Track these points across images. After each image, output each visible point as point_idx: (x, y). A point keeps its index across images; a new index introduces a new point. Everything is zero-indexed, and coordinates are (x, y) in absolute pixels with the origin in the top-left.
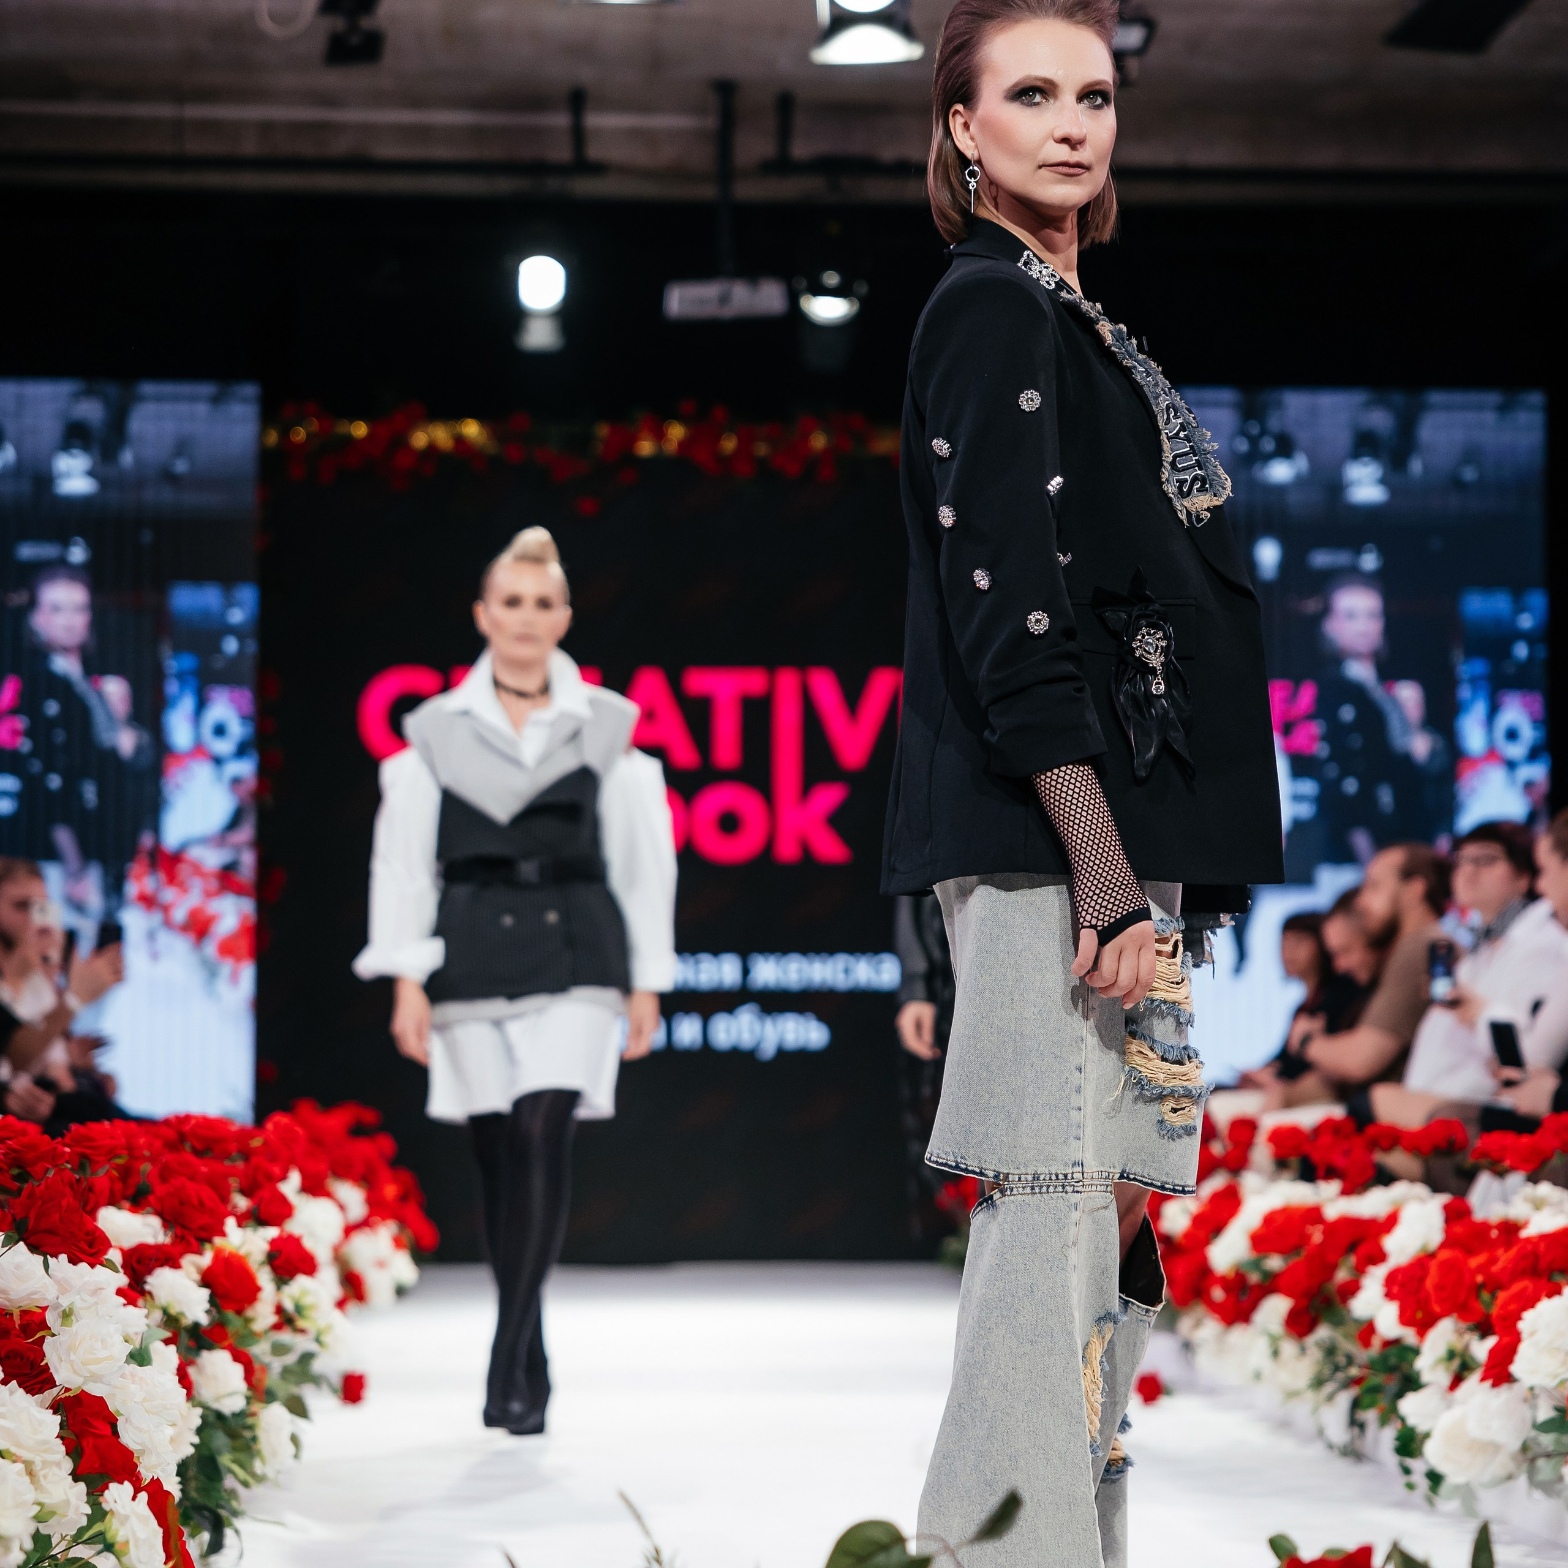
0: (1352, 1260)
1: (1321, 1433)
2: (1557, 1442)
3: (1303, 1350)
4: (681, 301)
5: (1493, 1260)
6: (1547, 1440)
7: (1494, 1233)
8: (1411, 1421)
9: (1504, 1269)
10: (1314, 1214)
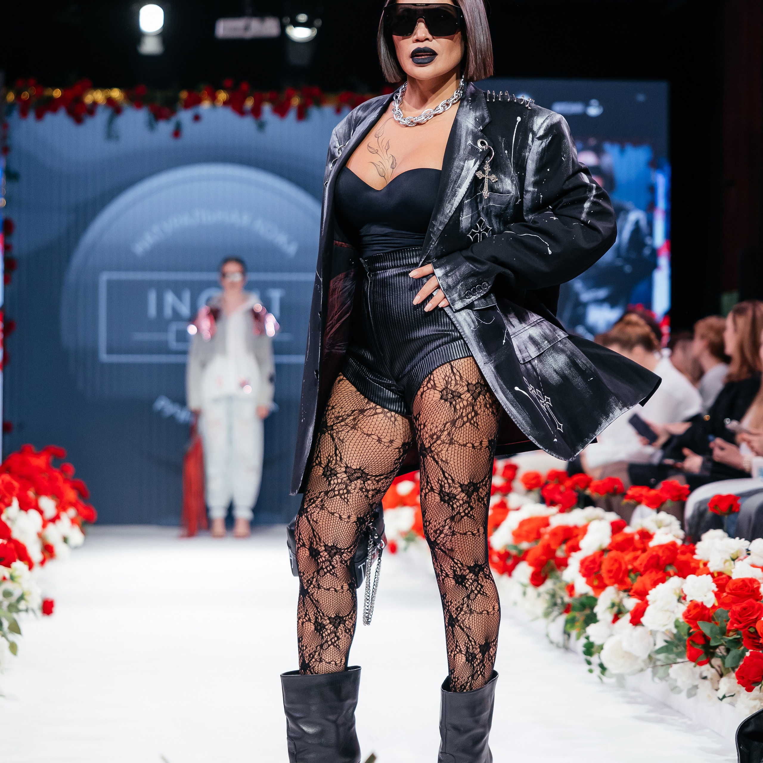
0: (564, 547)
1: (547, 635)
2: (667, 658)
3: (539, 595)
4: (224, 29)
5: (636, 558)
6: (662, 656)
7: (637, 537)
8: (592, 639)
9: (641, 564)
10: (545, 522)
